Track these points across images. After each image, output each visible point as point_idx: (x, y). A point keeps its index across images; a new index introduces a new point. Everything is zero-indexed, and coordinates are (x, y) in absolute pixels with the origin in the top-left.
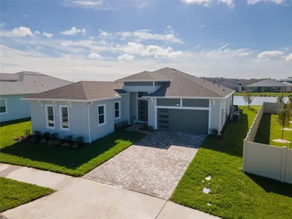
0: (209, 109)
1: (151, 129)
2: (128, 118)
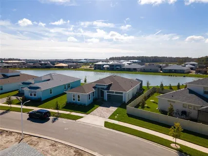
0: (123, 95)
1: (105, 101)
2: (97, 97)
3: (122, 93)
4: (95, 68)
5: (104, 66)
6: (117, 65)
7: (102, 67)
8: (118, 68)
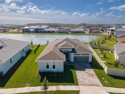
0: (89, 56)
3: (88, 54)
4: (23, 31)
5: (30, 30)
6: (40, 29)
7: (29, 31)
8: (41, 31)
